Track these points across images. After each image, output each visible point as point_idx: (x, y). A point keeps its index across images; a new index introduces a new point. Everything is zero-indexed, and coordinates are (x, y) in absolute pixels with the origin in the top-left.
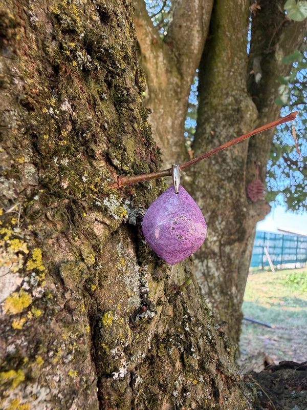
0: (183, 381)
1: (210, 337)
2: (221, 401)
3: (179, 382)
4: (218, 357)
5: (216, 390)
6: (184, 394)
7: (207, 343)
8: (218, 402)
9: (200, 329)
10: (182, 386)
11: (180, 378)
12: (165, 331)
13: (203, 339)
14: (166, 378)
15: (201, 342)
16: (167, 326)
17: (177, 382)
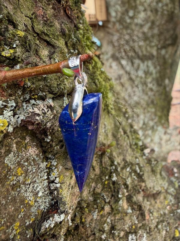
0: (111, 221)
1: (138, 171)
2: (147, 217)
3: (108, 223)
4: (145, 184)
5: (143, 212)
6: (113, 232)
7: (134, 178)
8: (144, 220)
9: (128, 169)
10: (111, 225)
11: (109, 220)
12: (92, 190)
13: (131, 176)
14: (95, 228)
15: (129, 181)
16: (93, 185)
17: (105, 225)
